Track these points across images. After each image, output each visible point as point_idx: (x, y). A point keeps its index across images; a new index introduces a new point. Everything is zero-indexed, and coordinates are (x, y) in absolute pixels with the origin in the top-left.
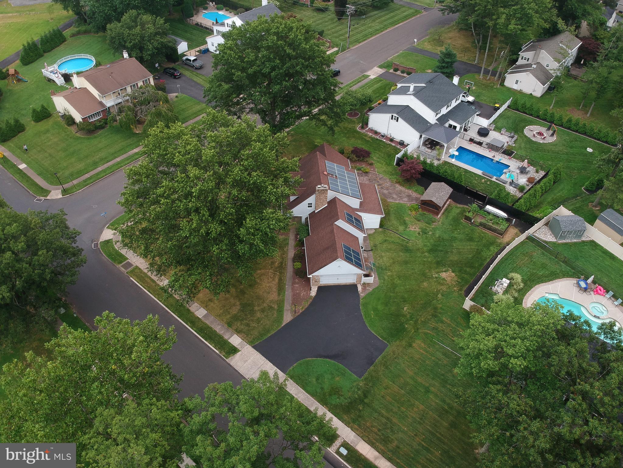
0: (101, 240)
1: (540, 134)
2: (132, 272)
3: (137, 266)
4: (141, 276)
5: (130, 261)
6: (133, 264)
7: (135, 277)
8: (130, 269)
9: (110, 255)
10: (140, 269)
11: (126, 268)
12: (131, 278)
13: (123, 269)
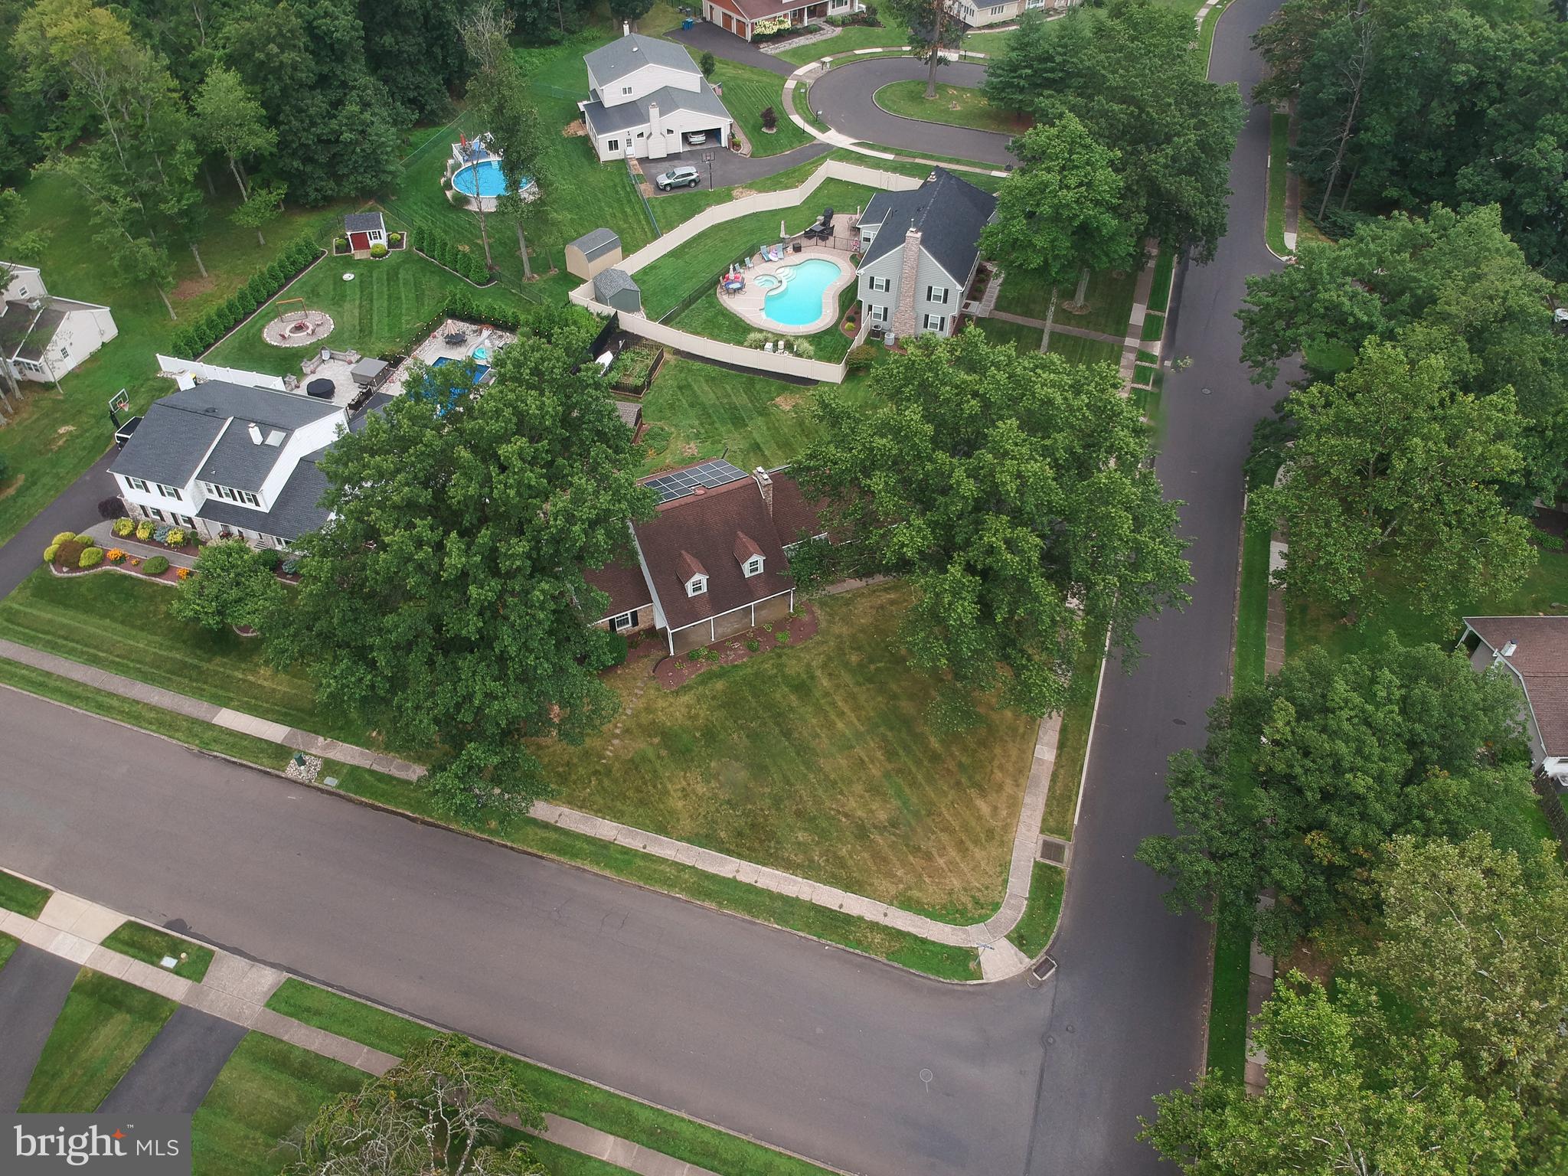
0: (1028, 962)
1: (299, 328)
2: (1060, 831)
3: (1042, 832)
4: (1058, 806)
5: (1039, 854)
6: (1041, 842)
7: (1069, 817)
8: (1057, 839)
9: (1051, 906)
10: (1044, 820)
11: (1060, 849)
12: (1076, 822)
13: (1067, 854)
